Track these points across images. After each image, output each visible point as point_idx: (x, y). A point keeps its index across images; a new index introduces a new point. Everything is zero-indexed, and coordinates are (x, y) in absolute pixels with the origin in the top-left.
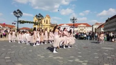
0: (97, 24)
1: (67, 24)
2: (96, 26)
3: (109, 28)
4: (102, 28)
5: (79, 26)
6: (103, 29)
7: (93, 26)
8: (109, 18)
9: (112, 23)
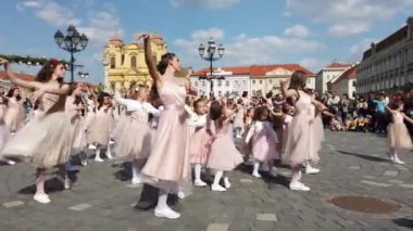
0: (334, 66)
1: (227, 69)
2: (331, 74)
3: (373, 80)
4: (351, 82)
5: (268, 74)
6: (354, 84)
7: (321, 73)
8: (373, 45)
9: (385, 60)
